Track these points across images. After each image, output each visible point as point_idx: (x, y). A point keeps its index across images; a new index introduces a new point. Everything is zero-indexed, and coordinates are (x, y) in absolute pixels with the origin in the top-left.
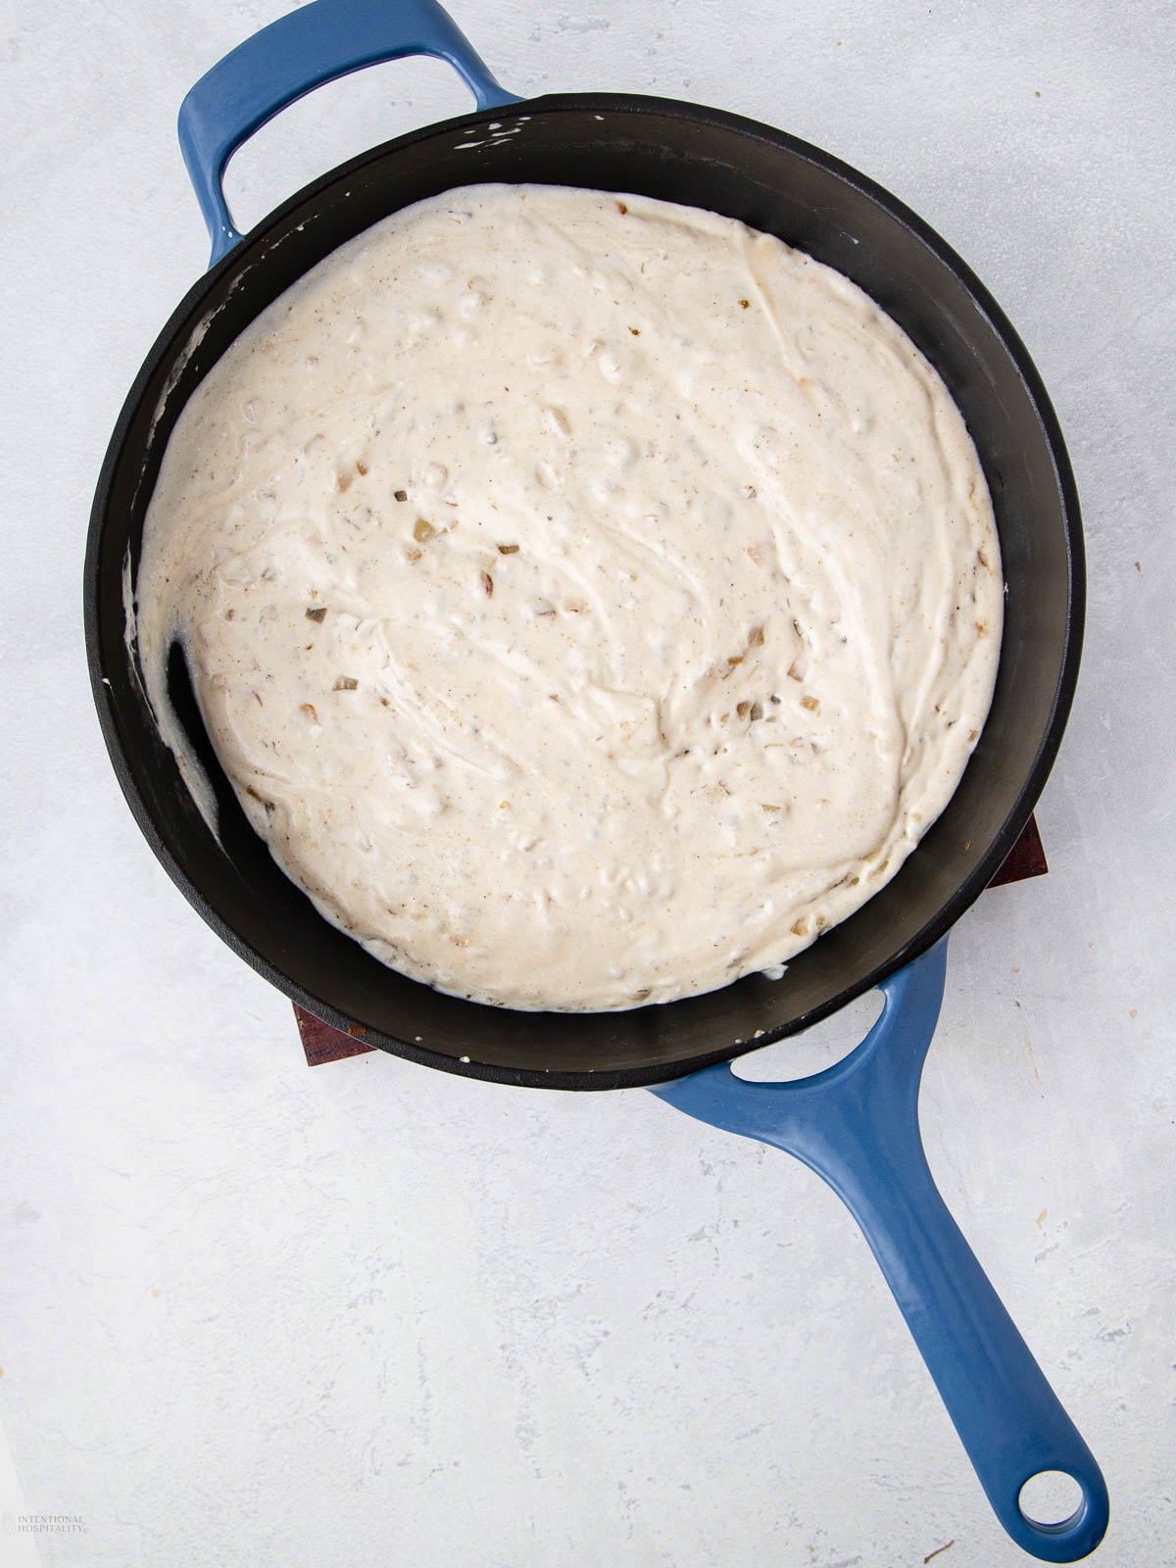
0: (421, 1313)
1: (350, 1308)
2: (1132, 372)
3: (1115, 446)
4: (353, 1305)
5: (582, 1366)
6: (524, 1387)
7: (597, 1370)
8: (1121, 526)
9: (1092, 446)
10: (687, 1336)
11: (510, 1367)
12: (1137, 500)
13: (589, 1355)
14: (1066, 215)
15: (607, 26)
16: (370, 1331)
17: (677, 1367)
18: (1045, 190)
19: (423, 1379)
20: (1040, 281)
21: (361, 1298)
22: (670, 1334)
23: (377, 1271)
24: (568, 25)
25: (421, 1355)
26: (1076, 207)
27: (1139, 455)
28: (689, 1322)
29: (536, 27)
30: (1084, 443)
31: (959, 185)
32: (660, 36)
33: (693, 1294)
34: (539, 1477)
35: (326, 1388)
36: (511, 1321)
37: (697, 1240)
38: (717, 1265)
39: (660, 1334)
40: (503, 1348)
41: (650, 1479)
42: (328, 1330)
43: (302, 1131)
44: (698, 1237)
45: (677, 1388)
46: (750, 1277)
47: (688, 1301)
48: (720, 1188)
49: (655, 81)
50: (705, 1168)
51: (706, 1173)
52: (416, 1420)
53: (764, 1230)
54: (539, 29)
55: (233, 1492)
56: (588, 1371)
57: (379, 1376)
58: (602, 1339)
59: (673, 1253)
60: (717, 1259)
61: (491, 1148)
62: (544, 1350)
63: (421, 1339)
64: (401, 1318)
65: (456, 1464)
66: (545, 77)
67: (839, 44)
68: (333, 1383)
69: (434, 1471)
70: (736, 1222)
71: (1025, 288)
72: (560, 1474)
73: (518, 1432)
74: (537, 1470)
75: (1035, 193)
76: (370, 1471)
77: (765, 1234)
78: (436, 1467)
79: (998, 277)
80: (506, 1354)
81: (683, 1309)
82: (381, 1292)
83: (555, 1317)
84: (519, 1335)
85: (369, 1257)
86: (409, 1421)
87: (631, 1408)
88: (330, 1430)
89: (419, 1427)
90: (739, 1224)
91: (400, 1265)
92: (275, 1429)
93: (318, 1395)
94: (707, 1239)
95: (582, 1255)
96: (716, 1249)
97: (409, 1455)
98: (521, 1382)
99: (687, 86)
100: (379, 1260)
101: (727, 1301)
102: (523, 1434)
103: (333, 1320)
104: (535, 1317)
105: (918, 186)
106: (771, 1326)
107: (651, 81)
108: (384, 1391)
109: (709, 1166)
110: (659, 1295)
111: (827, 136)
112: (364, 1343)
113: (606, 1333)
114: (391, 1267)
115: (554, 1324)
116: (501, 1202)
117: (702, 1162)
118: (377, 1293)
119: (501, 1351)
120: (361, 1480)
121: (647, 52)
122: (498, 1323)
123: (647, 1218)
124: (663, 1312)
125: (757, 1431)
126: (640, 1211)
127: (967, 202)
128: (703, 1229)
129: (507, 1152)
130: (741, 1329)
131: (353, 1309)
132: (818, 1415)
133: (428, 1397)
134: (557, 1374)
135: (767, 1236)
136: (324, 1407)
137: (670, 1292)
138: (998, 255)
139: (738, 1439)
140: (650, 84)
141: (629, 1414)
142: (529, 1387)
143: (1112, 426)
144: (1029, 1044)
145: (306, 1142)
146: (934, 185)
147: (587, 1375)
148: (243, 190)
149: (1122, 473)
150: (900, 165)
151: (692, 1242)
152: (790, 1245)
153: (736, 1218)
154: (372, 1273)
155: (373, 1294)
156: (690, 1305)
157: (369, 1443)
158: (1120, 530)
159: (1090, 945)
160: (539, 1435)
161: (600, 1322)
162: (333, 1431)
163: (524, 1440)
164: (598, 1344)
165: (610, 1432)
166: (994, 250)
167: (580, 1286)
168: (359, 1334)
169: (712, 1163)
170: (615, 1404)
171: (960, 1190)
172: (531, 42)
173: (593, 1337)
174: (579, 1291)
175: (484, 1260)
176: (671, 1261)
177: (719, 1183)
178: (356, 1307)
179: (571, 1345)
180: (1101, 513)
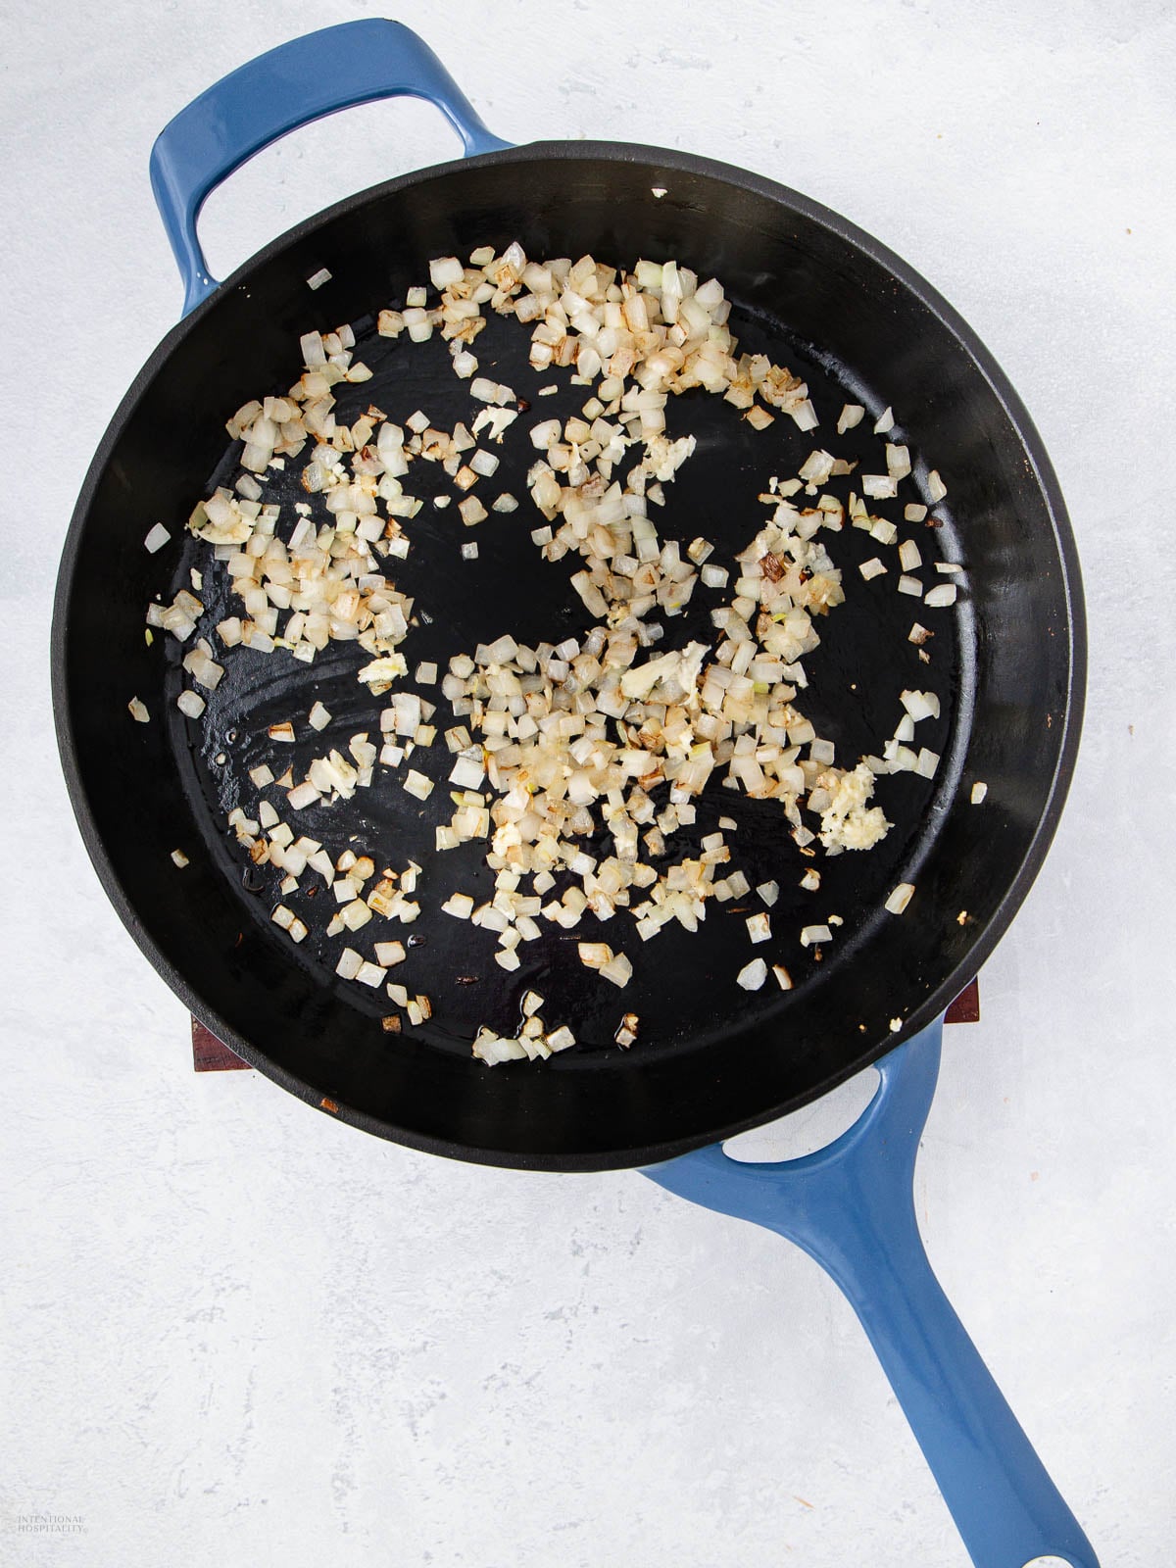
0: (260, 1340)
1: (188, 1321)
2: (1165, 533)
3: (1133, 603)
4: (191, 1319)
5: (412, 1425)
6: (349, 1435)
7: (427, 1432)
8: (1121, 685)
9: (1109, 599)
10: (523, 1414)
11: (339, 1412)
12: (1143, 663)
13: (422, 1415)
14: (1132, 360)
15: (708, 67)
16: (204, 1350)
17: (508, 1443)
18: (1116, 330)
19: (248, 1408)
20: (1092, 421)
21: (202, 1313)
22: (508, 1409)
23: (223, 1289)
24: (667, 57)
25: (251, 1383)
26: (1144, 354)
27: (1155, 617)
28: (528, 1400)
29: (636, 53)
30: (1103, 594)
31: (1031, 306)
32: (759, 89)
33: (539, 1373)
34: (345, 1531)
35: (147, 1399)
36: (349, 1366)
37: (553, 1319)
38: (568, 1348)
39: (497, 1407)
40: (335, 1391)
41: (457, 1555)
42: (162, 1340)
43: (174, 1133)
44: (554, 1316)
45: (504, 1465)
46: (599, 1366)
47: (532, 1379)
48: (586, 1271)
49: (745, 134)
50: (575, 1248)
51: (575, 1253)
52: (232, 1449)
53: (623, 1322)
54: (638, 55)
55: (30, 1488)
56: (418, 1431)
57: (204, 1396)
58: (437, 1401)
59: (526, 1328)
60: (569, 1342)
61: (363, 1188)
62: (377, 1401)
63: (255, 1366)
64: (237, 1341)
65: (263, 1502)
66: (634, 106)
67: (940, 137)
68: (156, 1394)
69: (240, 1505)
70: (596, 1309)
71: (1075, 426)
72: (368, 1533)
73: (333, 1480)
74: (346, 1524)
75: (1105, 331)
76: (175, 1493)
77: (623, 1326)
78: (243, 1502)
79: (1050, 408)
80: (338, 1398)
81: (525, 1386)
82: (223, 1311)
83: (394, 1370)
84: (355, 1381)
85: (216, 1274)
86: (225, 1448)
87: (454, 1478)
88: (143, 1443)
89: (234, 1457)
90: (599, 1311)
91: (248, 1288)
92: (85, 1431)
93: (137, 1405)
94: (562, 1320)
95: (434, 1312)
96: (571, 1331)
97: (217, 1484)
98: (348, 1429)
99: (777, 146)
100: (227, 1278)
101: (572, 1386)
102: (338, 1484)
103: (168, 1331)
104: (374, 1366)
105: (989, 299)
106: (611, 1420)
107: (742, 134)
108: (205, 1413)
109: (580, 1247)
110: (503, 1368)
111: (907, 229)
112: (195, 1360)
113: (443, 1396)
114: (237, 1288)
115: (392, 1377)
116: (363, 1243)
117: (574, 1242)
118: (219, 1311)
119: (333, 1394)
120: (163, 1500)
121: (743, 103)
122: (335, 1365)
123: (507, 1287)
124: (505, 1385)
125: (574, 1525)
126: (501, 1279)
127: (1035, 326)
128: (561, 1309)
129: (379, 1194)
130: (580, 1417)
131: (190, 1323)
132: (640, 1520)
133: (250, 1427)
134: (385, 1428)
135: (626, 1328)
136: (141, 1418)
137: (516, 1366)
138: (1055, 386)
139: (555, 1529)
140: (739, 137)
141: (449, 1483)
142: (354, 1436)
143: (1133, 584)
144: (925, 1186)
145: (176, 1145)
146: (1005, 301)
147: (416, 1435)
148: (301, 157)
149: (1134, 633)
150: (976, 273)
151: (548, 1320)
152: (646, 1341)
153: (597, 1304)
154: (218, 1291)
155: (215, 1312)
156: (534, 1383)
157: (180, 1463)
158: (1121, 689)
159: (1006, 1099)
160: (353, 1488)
161: (439, 1383)
162: (146, 1445)
163: (338, 1490)
164: (433, 1405)
165: (427, 1498)
166: (1053, 381)
167: (426, 1343)
168: (192, 1350)
169: (584, 1245)
170: (438, 1470)
171: (827, 1319)
172: (627, 67)
173: (429, 1397)
174: (424, 1348)
175: (335, 1298)
176: (523, 1335)
177: (588, 1265)
178: (193, 1321)
179: (405, 1402)
180: (1105, 669)
